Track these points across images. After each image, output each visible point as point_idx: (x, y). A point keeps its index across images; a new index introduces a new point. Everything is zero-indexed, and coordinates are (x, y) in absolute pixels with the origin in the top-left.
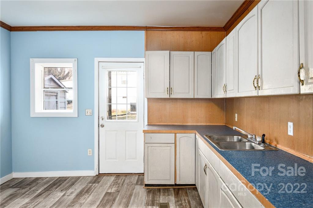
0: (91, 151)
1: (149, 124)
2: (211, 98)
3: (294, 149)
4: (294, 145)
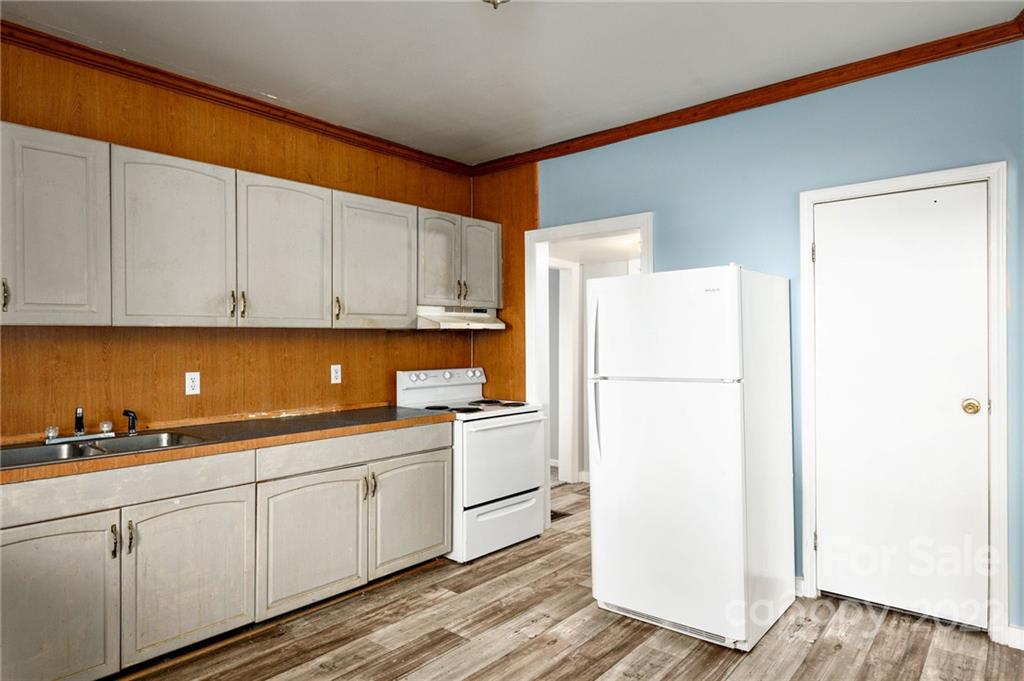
3: (203, 415)
4: (201, 408)
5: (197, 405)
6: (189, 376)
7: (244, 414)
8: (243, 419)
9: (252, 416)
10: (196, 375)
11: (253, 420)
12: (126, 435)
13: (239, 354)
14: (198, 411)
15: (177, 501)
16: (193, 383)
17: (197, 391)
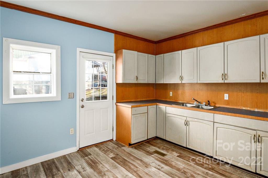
0: (73, 130)
1: (117, 102)
2: (155, 83)
3: (229, 105)
4: (229, 103)
5: (228, 102)
6: (225, 95)
7: (242, 107)
8: (241, 108)
9: (244, 108)
10: (227, 95)
11: (244, 110)
12: (207, 106)
13: (240, 90)
14: (227, 104)
15: (196, 119)
16: (226, 97)
17: (227, 99)
